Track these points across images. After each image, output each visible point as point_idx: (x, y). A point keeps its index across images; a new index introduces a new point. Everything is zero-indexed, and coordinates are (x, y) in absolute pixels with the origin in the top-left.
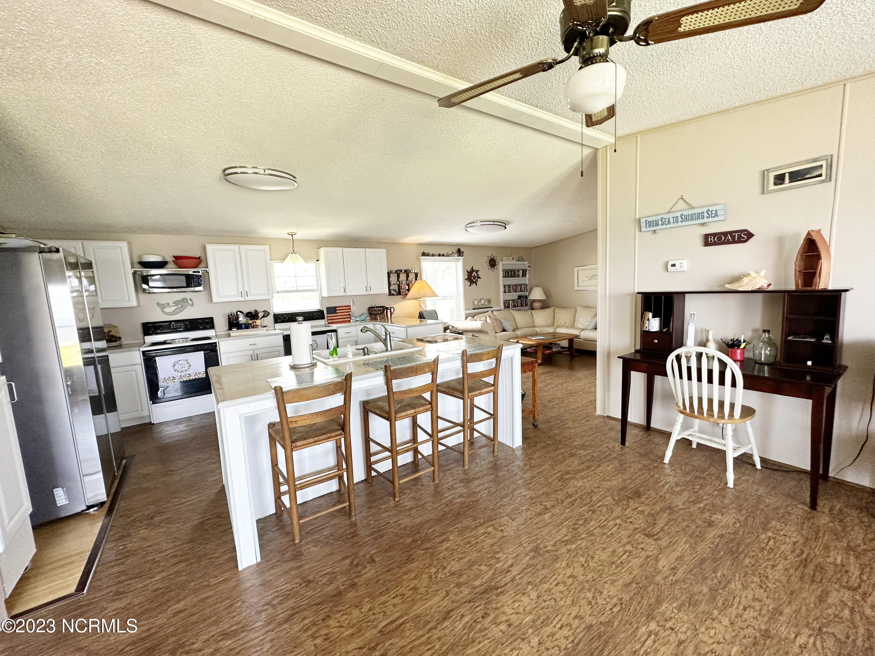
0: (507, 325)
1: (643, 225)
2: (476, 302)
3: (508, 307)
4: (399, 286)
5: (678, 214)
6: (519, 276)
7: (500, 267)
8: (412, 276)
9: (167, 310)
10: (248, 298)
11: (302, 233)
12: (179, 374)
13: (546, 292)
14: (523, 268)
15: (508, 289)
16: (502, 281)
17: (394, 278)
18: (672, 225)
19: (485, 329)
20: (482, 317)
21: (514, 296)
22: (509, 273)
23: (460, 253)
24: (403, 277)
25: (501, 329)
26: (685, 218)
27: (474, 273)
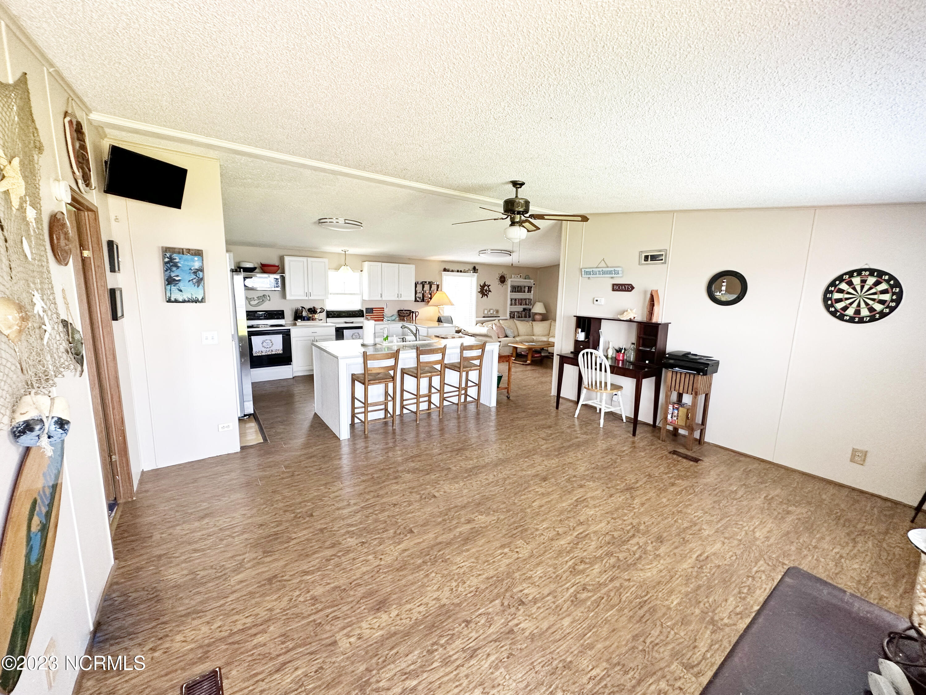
0: (509, 332)
1: (583, 273)
2: (486, 312)
3: (514, 318)
4: (423, 294)
5: (601, 269)
6: (524, 292)
7: (509, 283)
8: (434, 287)
9: (253, 303)
10: (310, 298)
11: (352, 251)
12: (265, 349)
13: (546, 307)
14: (529, 285)
15: (514, 302)
16: (510, 295)
17: (419, 288)
18: (598, 276)
19: (489, 334)
20: (490, 324)
21: (519, 308)
22: (516, 289)
23: (475, 270)
24: (427, 287)
25: (504, 335)
26: (604, 273)
27: (486, 288)
